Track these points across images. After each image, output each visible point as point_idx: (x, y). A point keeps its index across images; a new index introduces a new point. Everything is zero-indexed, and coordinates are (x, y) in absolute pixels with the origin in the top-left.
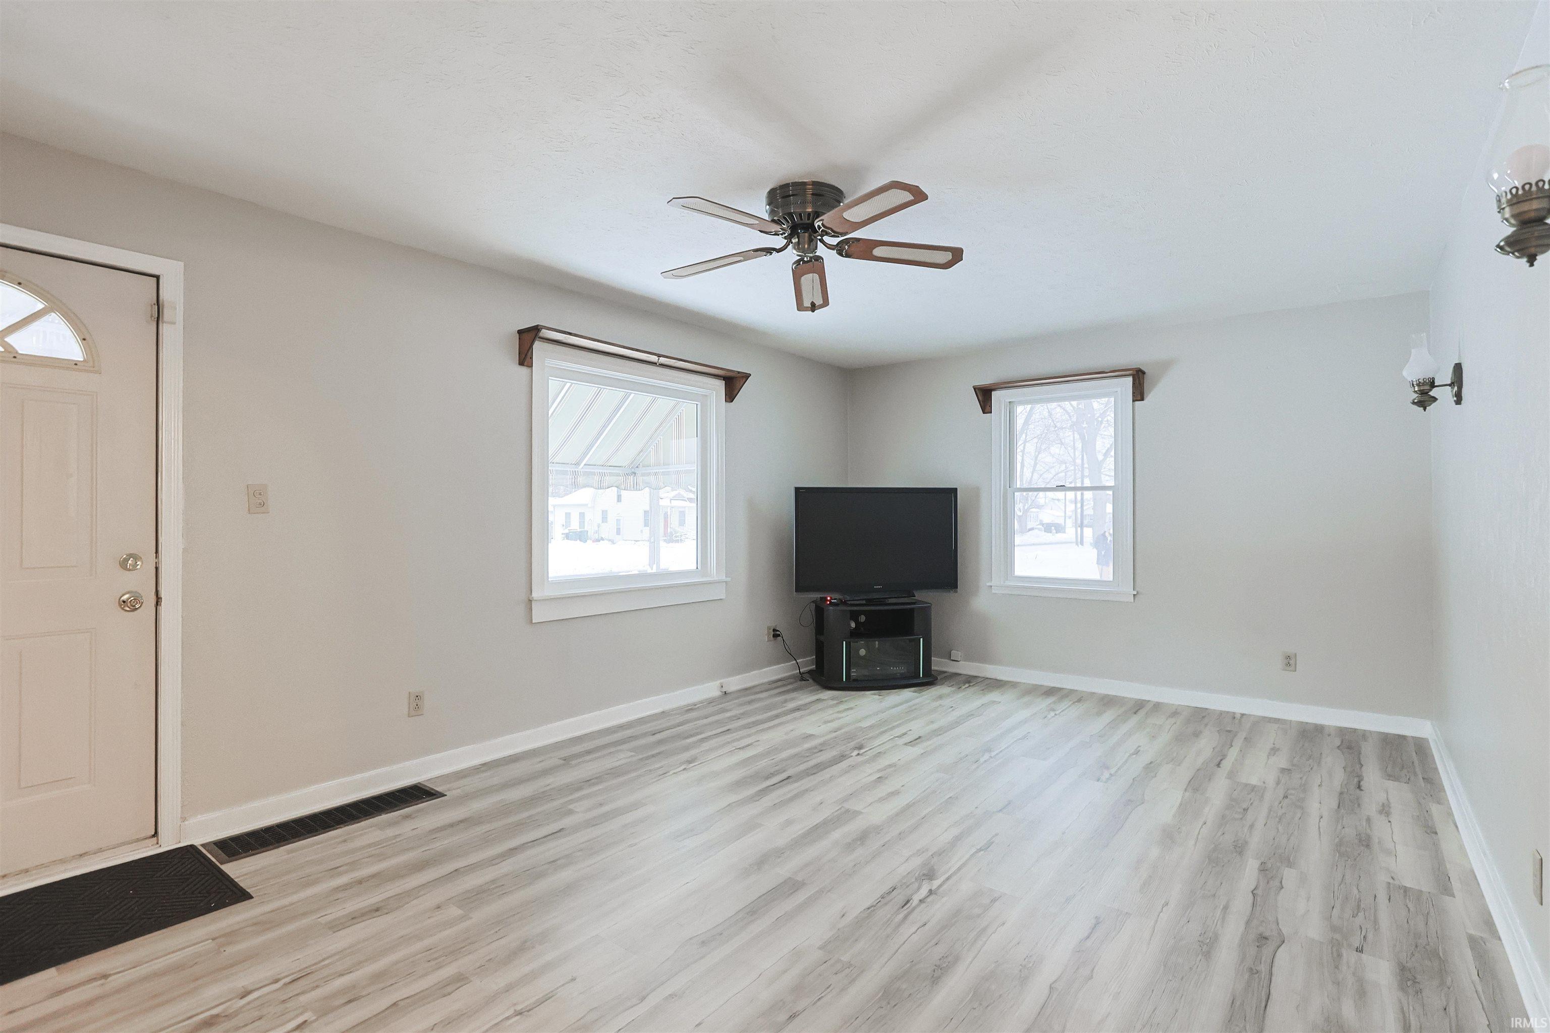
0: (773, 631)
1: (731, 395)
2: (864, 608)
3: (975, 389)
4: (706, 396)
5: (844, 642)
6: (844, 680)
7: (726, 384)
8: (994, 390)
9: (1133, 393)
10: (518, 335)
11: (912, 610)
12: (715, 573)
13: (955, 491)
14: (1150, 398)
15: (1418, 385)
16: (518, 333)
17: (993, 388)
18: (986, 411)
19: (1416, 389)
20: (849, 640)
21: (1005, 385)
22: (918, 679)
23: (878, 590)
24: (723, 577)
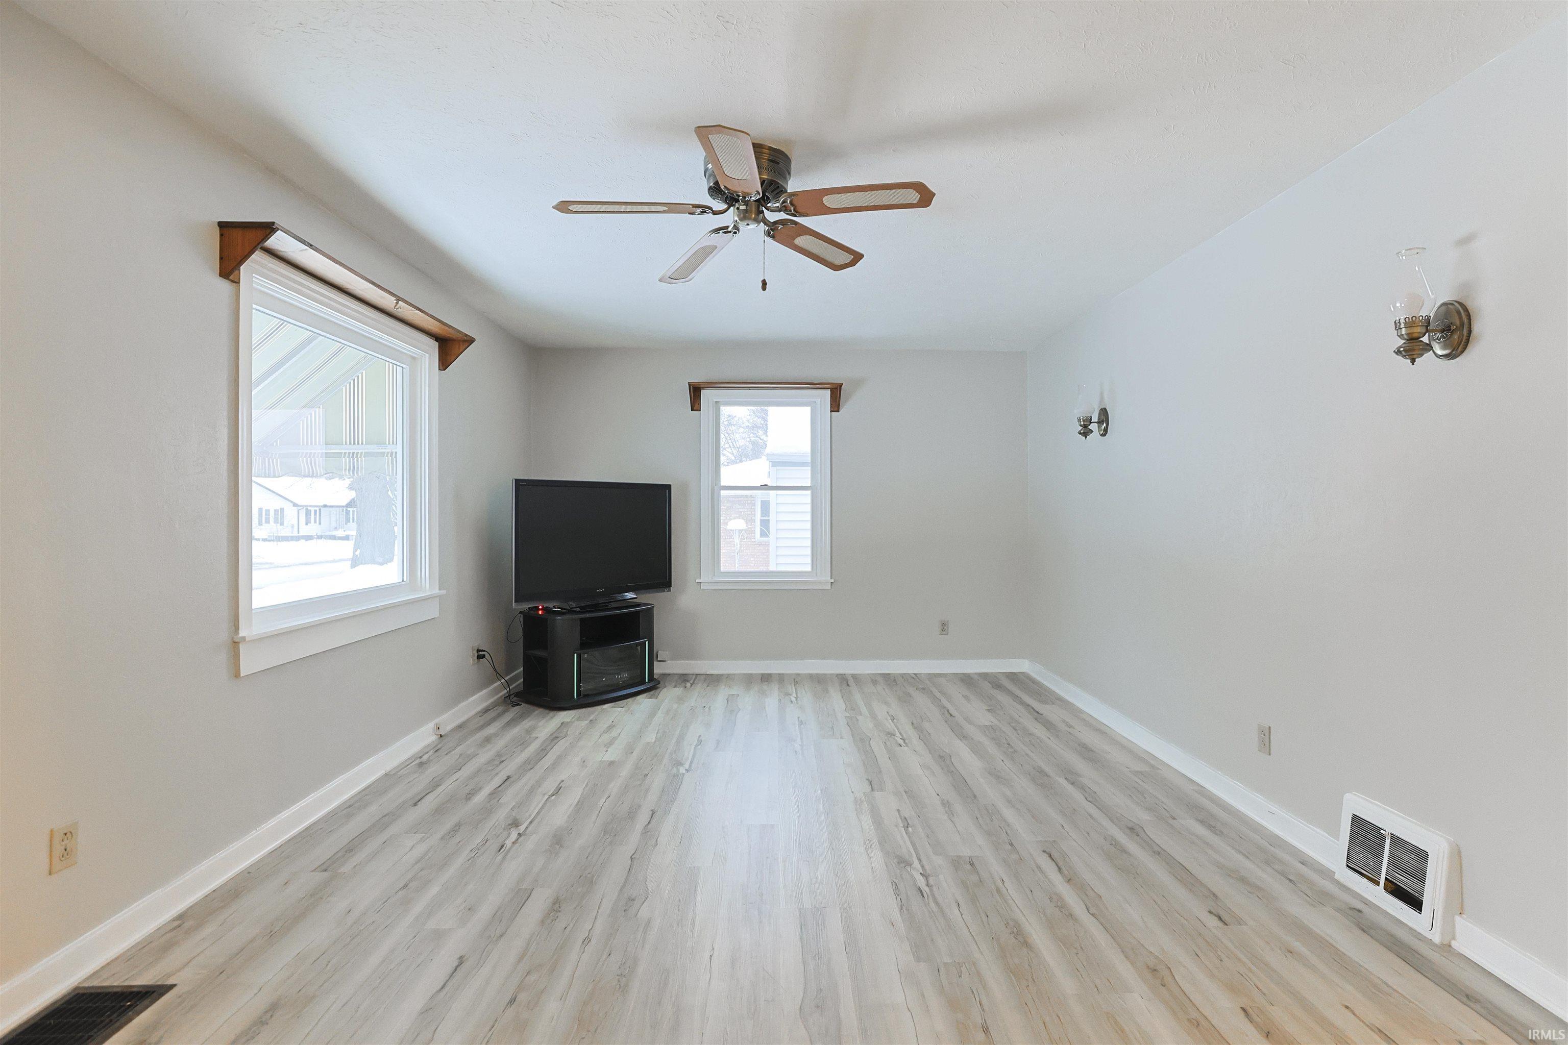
0: (477, 652)
1: (445, 362)
2: (593, 614)
3: (689, 385)
4: (414, 358)
5: (575, 655)
6: (575, 697)
7: (439, 347)
8: (703, 388)
9: (831, 405)
10: (218, 228)
11: (638, 612)
12: (428, 586)
13: (669, 487)
14: (843, 410)
15: (1084, 421)
16: (219, 226)
17: (702, 386)
18: (694, 409)
19: (1082, 424)
20: (579, 652)
21: (713, 385)
22: (644, 685)
23: (601, 594)
24: (436, 591)
